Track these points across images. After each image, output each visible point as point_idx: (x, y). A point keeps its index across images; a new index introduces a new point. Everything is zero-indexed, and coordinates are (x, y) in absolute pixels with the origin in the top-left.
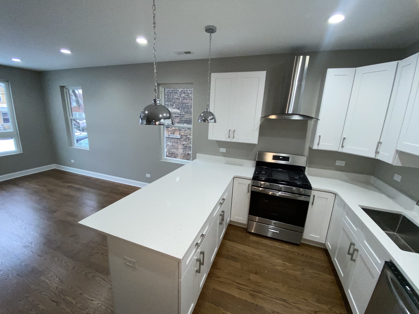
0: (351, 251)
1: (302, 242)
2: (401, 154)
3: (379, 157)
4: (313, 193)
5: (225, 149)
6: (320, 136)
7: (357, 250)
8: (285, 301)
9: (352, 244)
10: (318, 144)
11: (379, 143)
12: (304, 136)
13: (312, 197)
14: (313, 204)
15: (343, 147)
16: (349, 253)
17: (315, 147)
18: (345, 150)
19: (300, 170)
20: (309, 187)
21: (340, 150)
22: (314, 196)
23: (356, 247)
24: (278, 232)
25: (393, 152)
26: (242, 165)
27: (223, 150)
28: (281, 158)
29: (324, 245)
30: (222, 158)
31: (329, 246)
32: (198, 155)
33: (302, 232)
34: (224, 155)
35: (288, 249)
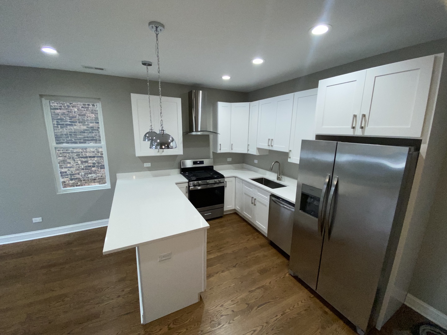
0: (253, 202)
1: (224, 214)
2: (259, 149)
3: (250, 152)
4: (226, 180)
5: (150, 164)
6: (220, 144)
7: (255, 199)
8: (234, 244)
9: (252, 198)
10: (220, 149)
11: (248, 145)
12: (208, 145)
13: (225, 182)
14: (226, 187)
15: (232, 149)
16: (252, 203)
17: (219, 152)
18: (234, 151)
19: (210, 168)
20: (222, 177)
21: (231, 151)
22: (226, 182)
23: (254, 198)
24: (211, 213)
25: (256, 149)
26: (169, 175)
27: (148, 165)
28: (198, 162)
29: (235, 209)
30: (148, 172)
31: (238, 208)
32: (118, 175)
33: (223, 207)
34: (149, 169)
35: (219, 221)
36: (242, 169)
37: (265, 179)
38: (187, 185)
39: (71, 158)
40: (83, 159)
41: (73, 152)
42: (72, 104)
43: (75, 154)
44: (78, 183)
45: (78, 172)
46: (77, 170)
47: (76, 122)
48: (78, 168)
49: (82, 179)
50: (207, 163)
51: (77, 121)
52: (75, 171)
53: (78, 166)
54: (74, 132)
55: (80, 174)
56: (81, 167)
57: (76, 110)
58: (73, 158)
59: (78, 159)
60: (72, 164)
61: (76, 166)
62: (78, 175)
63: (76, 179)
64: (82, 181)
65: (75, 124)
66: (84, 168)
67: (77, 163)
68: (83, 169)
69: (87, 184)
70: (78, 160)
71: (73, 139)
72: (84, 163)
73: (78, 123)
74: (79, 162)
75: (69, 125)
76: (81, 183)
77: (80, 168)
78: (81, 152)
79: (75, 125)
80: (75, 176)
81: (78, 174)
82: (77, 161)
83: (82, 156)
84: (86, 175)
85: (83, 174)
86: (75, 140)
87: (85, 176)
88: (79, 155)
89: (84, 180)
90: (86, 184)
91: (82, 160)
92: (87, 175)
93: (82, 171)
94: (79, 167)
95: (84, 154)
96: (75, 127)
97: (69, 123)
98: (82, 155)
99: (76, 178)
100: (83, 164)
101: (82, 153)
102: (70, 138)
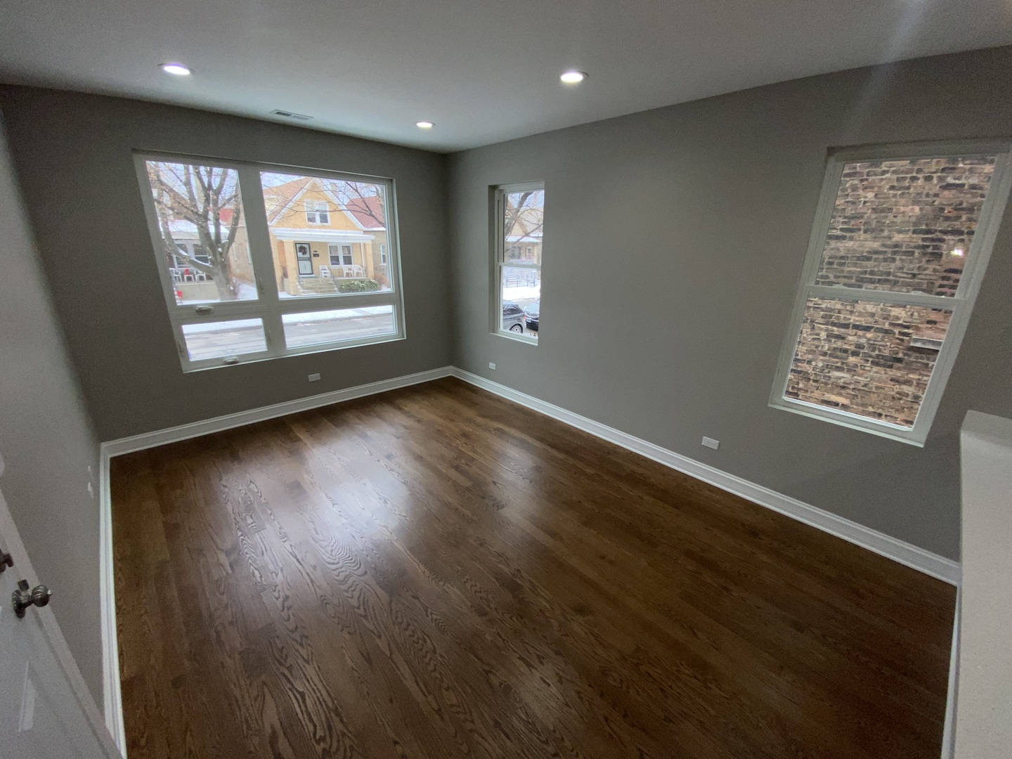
39: (809, 321)
40: (835, 329)
41: (819, 308)
42: (867, 180)
43: (822, 313)
44: (798, 383)
45: (810, 356)
46: (810, 352)
47: (860, 230)
48: (814, 349)
49: (812, 378)
51: (862, 227)
52: (805, 354)
53: (816, 343)
54: (842, 258)
55: (814, 363)
56: (823, 346)
57: (870, 195)
58: (812, 321)
59: (823, 326)
60: (805, 335)
61: (812, 342)
62: (807, 366)
63: (800, 372)
64: (811, 382)
65: (853, 234)
66: (829, 352)
67: (818, 334)
68: (825, 354)
69: (819, 391)
70: (821, 329)
71: (831, 276)
72: (833, 340)
73: (862, 232)
74: (823, 335)
75: (838, 238)
76: (806, 386)
77: (820, 348)
78: (837, 311)
79: (851, 239)
80: (799, 364)
81: (809, 362)
82: (817, 332)
83: (836, 321)
84: (826, 371)
85: (820, 364)
86: (836, 277)
87: (822, 371)
88: (831, 317)
89: (815, 381)
90: (816, 391)
91: (833, 331)
92: (829, 372)
93: (821, 358)
94: (817, 347)
95: (842, 316)
96: (850, 244)
97: (839, 233)
98: (838, 318)
99: (799, 369)
100: (830, 341)
101: (839, 312)
102: (824, 270)
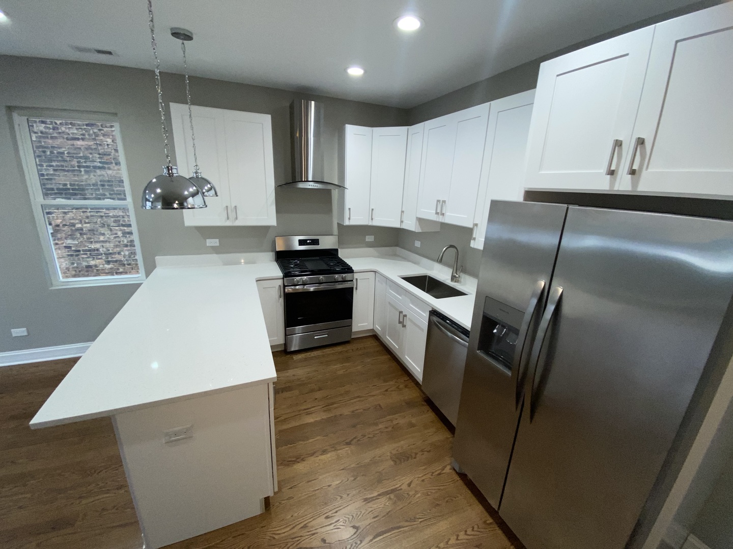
0: (401, 320)
1: (353, 337)
2: (420, 220)
3: (404, 226)
4: (356, 276)
5: (217, 240)
6: (349, 209)
7: (405, 316)
8: (359, 397)
9: (401, 312)
10: (349, 219)
11: (402, 212)
12: (329, 210)
13: (354, 281)
14: (356, 289)
15: (372, 219)
16: (400, 322)
17: (347, 223)
18: (376, 223)
19: (331, 254)
20: (349, 270)
21: (370, 224)
22: (357, 279)
23: (404, 313)
24: (327, 336)
25: (415, 219)
27: (213, 242)
28: (308, 241)
29: (373, 330)
30: (215, 257)
31: (378, 328)
32: (158, 259)
33: (350, 326)
34: (216, 250)
35: (340, 351)
36: (394, 256)
37: (429, 277)
38: (280, 282)
39: (106, 226)
40: (125, 228)
41: (108, 216)
42: (103, 130)
43: (112, 219)
44: (118, 269)
45: (118, 249)
46: (117, 246)
47: (112, 163)
48: (118, 244)
49: (125, 263)
50: (327, 243)
51: (113, 161)
52: (114, 248)
53: (117, 239)
54: (109, 181)
55: (122, 253)
56: (123, 241)
57: (109, 141)
58: (108, 226)
59: (117, 228)
60: (108, 236)
61: (115, 240)
62: (119, 256)
63: (116, 261)
64: (126, 266)
65: (109, 166)
66: (129, 244)
67: (116, 234)
68: (126, 246)
69: (134, 270)
70: (117, 230)
71: (107, 194)
72: (128, 236)
73: (114, 165)
74: (120, 234)
75: (100, 168)
76: (124, 269)
77: (122, 243)
78: (121, 217)
79: (109, 169)
80: (113, 256)
81: (119, 253)
82: (115, 232)
83: (124, 223)
84: (132, 256)
85: (127, 253)
86: (110, 194)
87: (130, 257)
88: (119, 221)
89: (129, 264)
90: (132, 271)
91: (125, 230)
92: (134, 257)
93: (125, 248)
94: (119, 242)
95: (126, 219)
96: (110, 172)
97: (99, 164)
98: (124, 221)
99: (114, 260)
100: (126, 237)
101: (123, 217)
102: (101, 190)
